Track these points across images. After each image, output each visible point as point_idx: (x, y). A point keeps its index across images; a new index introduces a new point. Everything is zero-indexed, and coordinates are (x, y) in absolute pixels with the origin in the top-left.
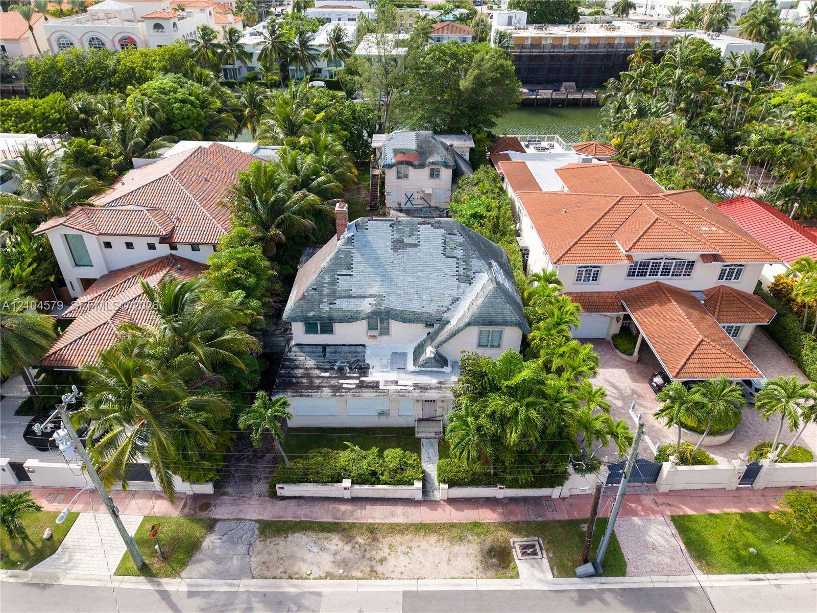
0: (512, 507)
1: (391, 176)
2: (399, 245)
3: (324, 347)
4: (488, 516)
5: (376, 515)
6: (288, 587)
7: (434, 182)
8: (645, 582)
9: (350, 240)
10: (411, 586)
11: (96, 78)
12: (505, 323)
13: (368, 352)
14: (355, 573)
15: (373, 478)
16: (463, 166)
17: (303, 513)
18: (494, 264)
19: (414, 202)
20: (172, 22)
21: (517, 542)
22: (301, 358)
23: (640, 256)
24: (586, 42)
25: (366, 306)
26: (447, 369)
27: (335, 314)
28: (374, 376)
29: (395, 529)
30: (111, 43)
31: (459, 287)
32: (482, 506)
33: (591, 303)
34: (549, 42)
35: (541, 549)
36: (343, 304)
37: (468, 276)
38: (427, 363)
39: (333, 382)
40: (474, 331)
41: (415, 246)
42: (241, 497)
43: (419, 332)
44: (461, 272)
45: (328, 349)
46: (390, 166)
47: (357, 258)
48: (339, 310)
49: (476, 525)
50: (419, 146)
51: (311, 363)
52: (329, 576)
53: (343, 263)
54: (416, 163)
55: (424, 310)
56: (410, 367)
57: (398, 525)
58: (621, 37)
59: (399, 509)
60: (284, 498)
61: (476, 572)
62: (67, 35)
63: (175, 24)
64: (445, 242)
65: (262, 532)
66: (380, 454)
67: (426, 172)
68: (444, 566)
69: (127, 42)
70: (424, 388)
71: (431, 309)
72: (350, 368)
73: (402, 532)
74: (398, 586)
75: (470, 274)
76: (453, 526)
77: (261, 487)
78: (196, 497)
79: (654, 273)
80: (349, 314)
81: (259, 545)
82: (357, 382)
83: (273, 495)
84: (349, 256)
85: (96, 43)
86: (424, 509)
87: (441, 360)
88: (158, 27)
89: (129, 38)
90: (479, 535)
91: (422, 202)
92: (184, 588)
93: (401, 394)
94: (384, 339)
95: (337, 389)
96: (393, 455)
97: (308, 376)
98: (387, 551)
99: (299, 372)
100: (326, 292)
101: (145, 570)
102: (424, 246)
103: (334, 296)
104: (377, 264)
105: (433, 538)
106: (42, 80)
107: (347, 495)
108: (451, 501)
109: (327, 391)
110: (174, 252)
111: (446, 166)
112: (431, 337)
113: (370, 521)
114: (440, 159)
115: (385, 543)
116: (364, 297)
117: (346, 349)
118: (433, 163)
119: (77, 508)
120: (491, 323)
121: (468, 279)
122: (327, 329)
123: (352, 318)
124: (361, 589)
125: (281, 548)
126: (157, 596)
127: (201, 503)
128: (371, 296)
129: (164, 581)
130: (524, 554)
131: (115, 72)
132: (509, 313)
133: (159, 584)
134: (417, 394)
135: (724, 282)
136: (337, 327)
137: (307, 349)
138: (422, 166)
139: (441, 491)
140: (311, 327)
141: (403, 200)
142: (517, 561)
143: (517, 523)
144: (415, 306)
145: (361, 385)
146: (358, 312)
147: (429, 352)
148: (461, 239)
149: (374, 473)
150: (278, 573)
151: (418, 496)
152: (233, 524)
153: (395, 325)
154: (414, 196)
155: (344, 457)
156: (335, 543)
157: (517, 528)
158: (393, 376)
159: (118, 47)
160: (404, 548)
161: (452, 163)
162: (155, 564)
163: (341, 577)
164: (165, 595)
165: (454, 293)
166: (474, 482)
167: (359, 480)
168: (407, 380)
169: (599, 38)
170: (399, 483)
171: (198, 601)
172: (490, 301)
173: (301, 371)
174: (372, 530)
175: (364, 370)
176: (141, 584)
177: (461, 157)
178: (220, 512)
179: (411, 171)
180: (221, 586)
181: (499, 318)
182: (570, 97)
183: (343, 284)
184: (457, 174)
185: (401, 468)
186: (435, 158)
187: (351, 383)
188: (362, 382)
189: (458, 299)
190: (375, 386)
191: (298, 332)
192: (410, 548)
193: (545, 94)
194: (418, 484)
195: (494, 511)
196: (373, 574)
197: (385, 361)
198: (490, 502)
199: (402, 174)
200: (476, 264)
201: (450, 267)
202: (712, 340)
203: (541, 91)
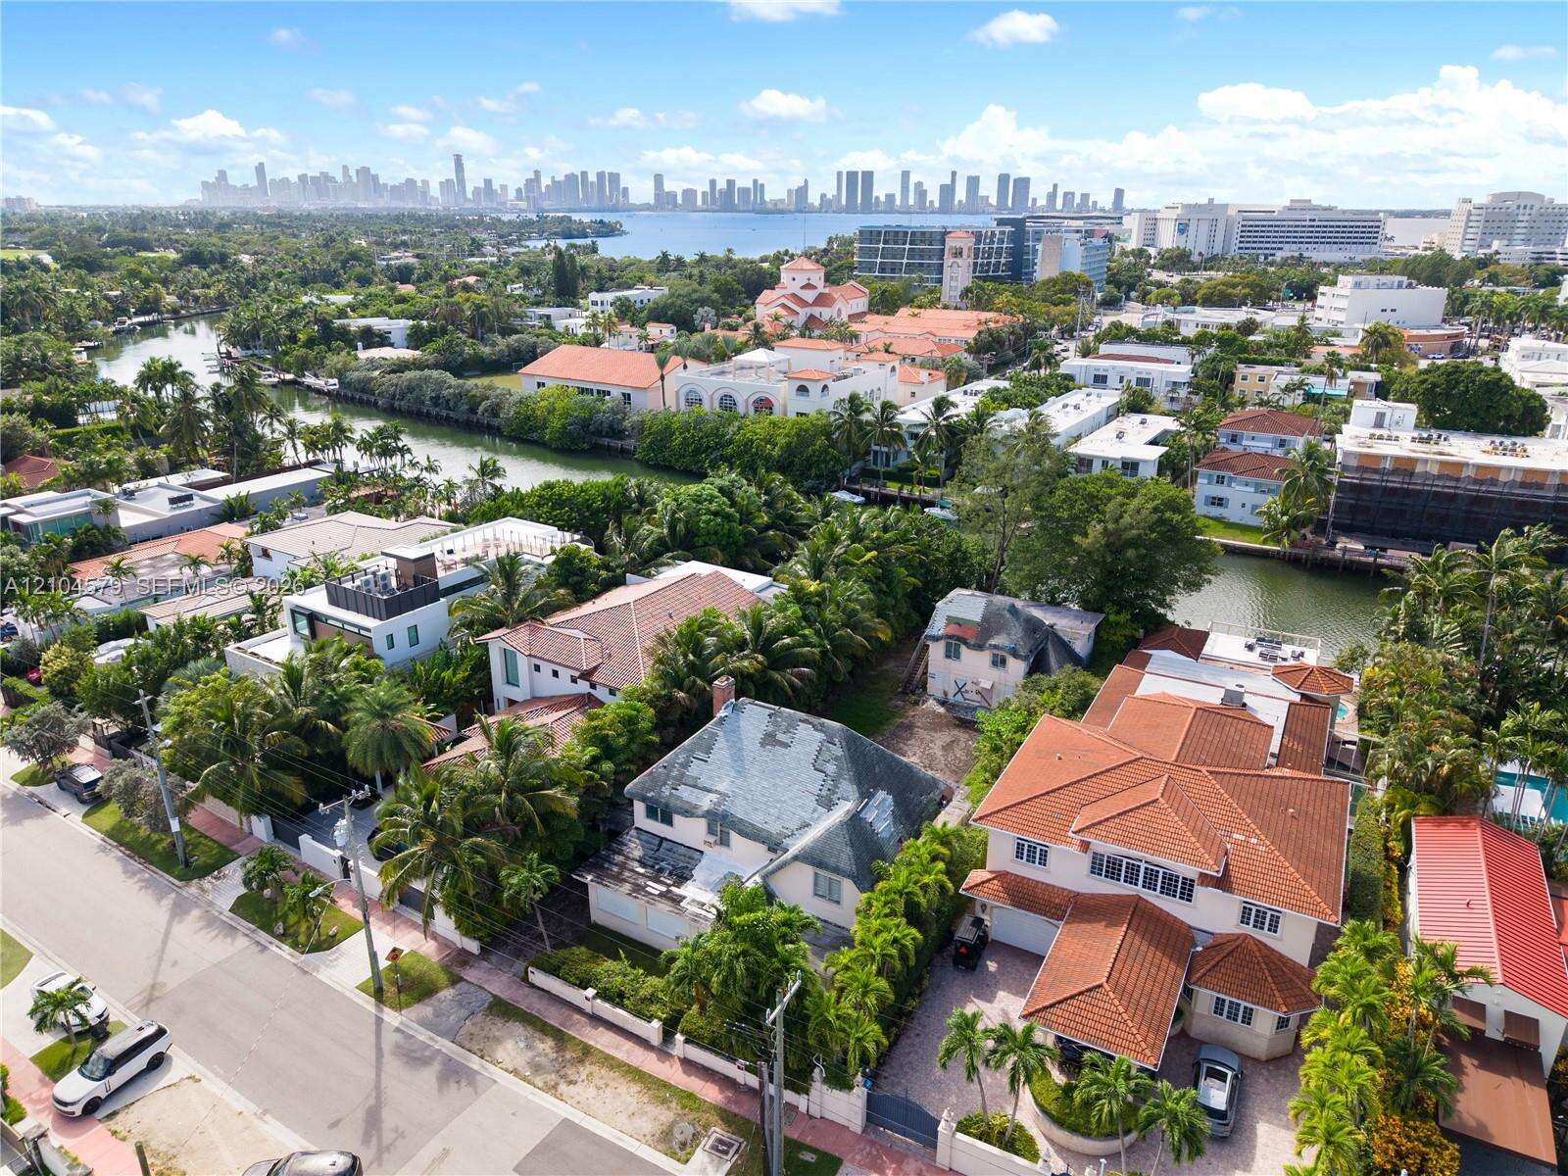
0: (745, 1098)
1: (936, 651)
2: (769, 740)
3: (663, 839)
4: (709, 1092)
5: (602, 1040)
6: (475, 1062)
7: (997, 673)
9: (723, 721)
10: (577, 1117)
11: (708, 447)
13: (701, 862)
14: (539, 1081)
15: (616, 998)
17: (537, 1007)
18: (881, 794)
19: (966, 696)
20: (820, 385)
21: (717, 1133)
22: (633, 845)
23: (1108, 848)
25: (706, 802)
27: (673, 802)
28: (687, 889)
29: (610, 1062)
30: (743, 405)
31: (814, 811)
32: (714, 1081)
34: (1434, 468)
35: (737, 1151)
36: (685, 793)
37: (831, 800)
39: (641, 881)
40: (807, 870)
41: (786, 745)
42: (498, 968)
44: (824, 793)
45: (664, 844)
46: (936, 639)
47: (721, 744)
48: (678, 798)
49: (690, 1096)
50: (985, 619)
51: (637, 853)
52: (515, 1072)
53: (704, 746)
54: (972, 641)
55: (766, 827)
57: (613, 1058)
59: (628, 1045)
60: (533, 986)
61: (648, 1137)
62: (698, 389)
63: (825, 387)
64: (819, 751)
65: (491, 1007)
66: (642, 977)
67: (986, 656)
68: (623, 1118)
69: (764, 405)
71: (774, 828)
72: (670, 874)
73: (612, 1068)
74: (565, 1111)
75: (834, 797)
76: (666, 1085)
77: (519, 964)
78: (463, 952)
79: (1131, 880)
80: (687, 807)
81: (479, 1017)
82: (664, 889)
83: (523, 976)
84: (714, 739)
85: (728, 403)
86: (652, 1056)
88: (803, 390)
89: (767, 399)
90: (684, 1107)
91: (978, 698)
92: (396, 1024)
93: (697, 918)
94: (722, 850)
95: (638, 889)
97: (623, 866)
98: (584, 1076)
99: (619, 858)
100: (675, 773)
102: (796, 749)
103: (681, 780)
104: (738, 756)
105: (636, 1088)
106: (652, 442)
107: (587, 1007)
108: (685, 1061)
109: (628, 886)
110: (592, 691)
111: (1015, 654)
113: (591, 1043)
114: (1007, 644)
115: (585, 1070)
116: (709, 791)
117: (682, 850)
118: (995, 647)
120: (827, 867)
121: (828, 804)
122: (667, 820)
123: (689, 812)
124: (530, 1097)
125: (494, 1029)
126: (373, 1020)
127: (463, 958)
128: (716, 792)
129: (387, 1010)
130: (715, 1148)
131: (731, 442)
132: (845, 858)
133: (381, 1011)
136: (676, 819)
137: (645, 837)
138: (980, 647)
140: (651, 813)
141: (952, 690)
142: (699, 1150)
143: (736, 1115)
144: (758, 820)
145: (665, 894)
146: (696, 807)
147: (754, 880)
148: (839, 752)
149: (621, 995)
150: (475, 1048)
151: (653, 1039)
152: (473, 989)
153: (735, 838)
154: (967, 688)
155: (606, 966)
156: (546, 1046)
157: (730, 1120)
158: (708, 896)
159: (752, 410)
160: (601, 1083)
161: (1024, 652)
162: (390, 991)
163: (525, 1079)
164: (379, 1021)
165: (807, 816)
167: (604, 995)
171: (398, 1037)
173: (621, 858)
174: (587, 1051)
175: (682, 879)
176: (368, 1003)
177: (1062, 644)
178: (471, 975)
179: (963, 649)
180: (423, 1035)
181: (832, 861)
183: (695, 770)
184: (1037, 671)
185: (650, 1000)
186: (1001, 639)
187: (655, 888)
188: (669, 891)
189: (808, 825)
190: (677, 900)
191: (639, 813)
192: (607, 1085)
194: (656, 1025)
195: (722, 1091)
196: (552, 1089)
197: (712, 878)
198: (727, 1082)
199: (952, 653)
200: (848, 788)
201: (815, 782)
202: (1121, 991)
203: (1390, 552)
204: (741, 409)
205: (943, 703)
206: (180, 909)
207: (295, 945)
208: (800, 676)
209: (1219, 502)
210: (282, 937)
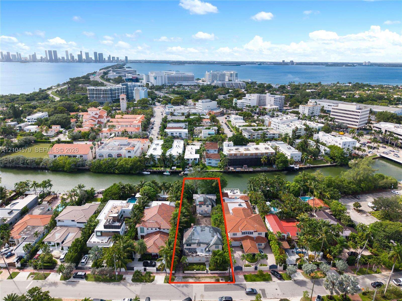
0: (220, 274)
1: (198, 207)
2: (202, 231)
4: (216, 275)
5: (200, 275)
6: (188, 284)
7: (207, 208)
8: (238, 283)
9: (194, 230)
12: (219, 244)
13: (197, 249)
15: (199, 270)
16: (214, 204)
17: (189, 275)
18: (218, 233)
21: (220, 279)
23: (244, 231)
24: (250, 155)
25: (197, 241)
26: (210, 252)
27: (192, 243)
28: (198, 253)
29: (202, 277)
33: (235, 239)
34: (239, 155)
35: (224, 279)
36: (193, 241)
38: (207, 251)
40: (214, 246)
42: (179, 273)
43: (206, 246)
44: (212, 235)
45: (190, 249)
46: (198, 205)
47: (195, 233)
49: (214, 276)
50: (204, 200)
51: (187, 251)
53: (193, 234)
56: (204, 252)
58: (259, 153)
59: (203, 275)
62: (102, 153)
64: (209, 230)
65: (183, 278)
66: (200, 266)
67: (206, 206)
70: (206, 256)
71: (208, 242)
72: (194, 252)
73: (204, 278)
76: (211, 277)
77: (181, 272)
79: (246, 234)
83: (184, 273)
84: (194, 233)
85: (110, 156)
87: (209, 251)
88: (129, 152)
89: (120, 154)
90: (215, 278)
91: (205, 212)
92: (174, 285)
93: (203, 257)
94: (199, 247)
96: (202, 266)
101: (168, 282)
102: (206, 231)
103: (191, 240)
104: (198, 234)
105: (208, 278)
107: (195, 273)
108: (211, 273)
109: (191, 256)
110: (160, 230)
111: (210, 205)
112: (207, 247)
115: (201, 279)
117: (193, 249)
119: (154, 275)
120: (217, 244)
121: (213, 237)
122: (190, 245)
123: (194, 243)
124: (198, 285)
125: (186, 280)
126: (171, 286)
127: (173, 274)
132: (220, 242)
133: (171, 284)
134: (205, 257)
135: (259, 235)
136: (192, 245)
137: (187, 249)
138: (204, 205)
139: (209, 272)
140: (187, 245)
141: (201, 212)
142: (220, 281)
144: (205, 241)
145: (196, 255)
147: (207, 249)
148: (212, 229)
151: (206, 273)
152: (179, 277)
153: (201, 245)
154: (203, 211)
155: (194, 267)
156: (194, 278)
157: (220, 277)
158: (201, 253)
159: (117, 157)
161: (211, 204)
165: (211, 239)
166: (214, 270)
167: (197, 270)
168: (204, 254)
169: (253, 154)
170: (203, 270)
171: (176, 286)
172: (217, 240)
173: (186, 253)
174: (199, 277)
175: (196, 253)
177: (213, 201)
178: (176, 275)
179: (202, 206)
180: (179, 284)
182: (245, 170)
183: (193, 238)
184: (213, 206)
185: (203, 268)
186: (208, 203)
187: (195, 255)
190: (198, 255)
191: (185, 246)
193: (238, 169)
194: (206, 271)
197: (200, 251)
198: (217, 273)
199: (200, 206)
200: (215, 234)
201: (210, 234)
202: (253, 246)
203: (237, 169)
204: (114, 157)
205: (200, 214)
206: (125, 285)
207: (149, 282)
208: (188, 218)
209: (210, 163)
210: (146, 282)
